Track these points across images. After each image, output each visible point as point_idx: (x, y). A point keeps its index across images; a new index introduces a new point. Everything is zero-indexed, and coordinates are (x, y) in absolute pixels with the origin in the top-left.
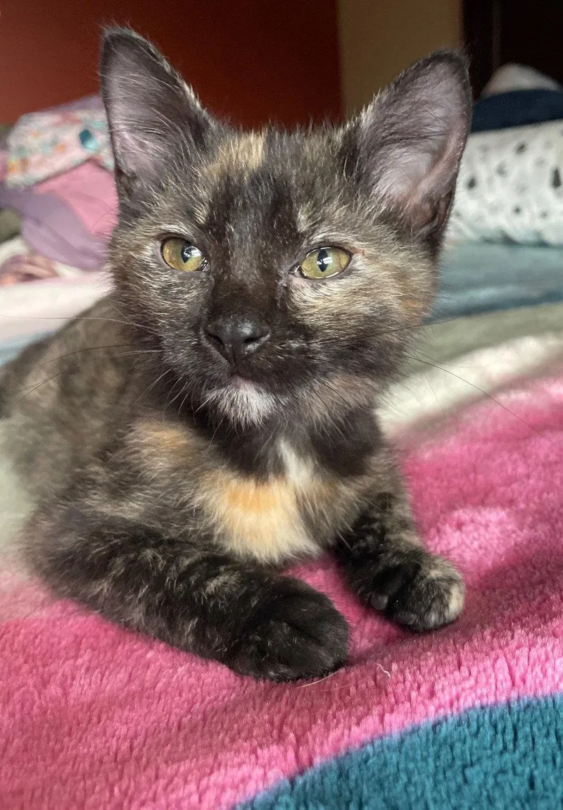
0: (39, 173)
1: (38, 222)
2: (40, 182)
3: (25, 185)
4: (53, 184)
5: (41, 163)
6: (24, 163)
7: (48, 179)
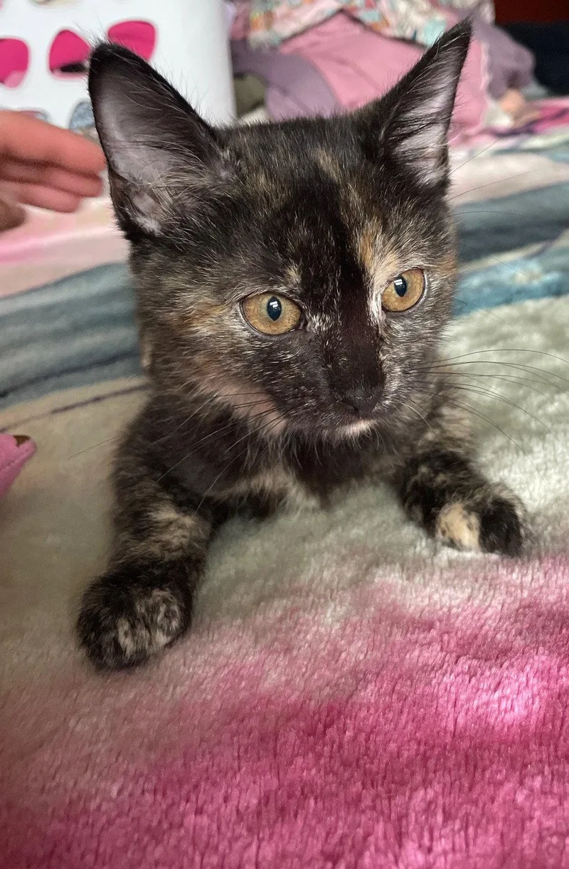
0: (286, 29)
1: (285, 92)
2: (285, 41)
3: (268, 43)
4: (301, 42)
5: (287, 16)
6: (269, 16)
7: (295, 36)
